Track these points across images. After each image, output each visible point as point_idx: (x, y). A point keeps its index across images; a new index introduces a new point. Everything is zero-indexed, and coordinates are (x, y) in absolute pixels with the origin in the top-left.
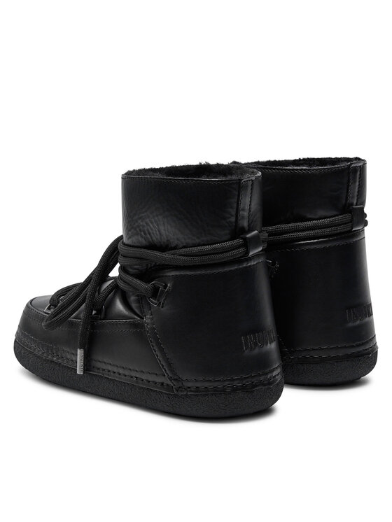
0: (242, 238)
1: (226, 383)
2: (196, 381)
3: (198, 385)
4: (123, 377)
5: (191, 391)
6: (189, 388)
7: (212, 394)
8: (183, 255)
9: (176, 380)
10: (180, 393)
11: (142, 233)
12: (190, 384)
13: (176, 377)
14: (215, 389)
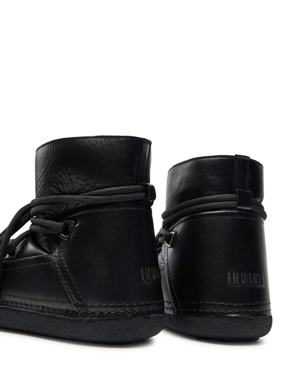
0: (143, 185)
1: (127, 309)
2: (101, 306)
3: (102, 310)
4: (30, 307)
5: (95, 316)
6: (93, 313)
7: (114, 319)
8: (93, 195)
9: (80, 306)
10: (85, 319)
11: (55, 184)
12: (94, 310)
13: (82, 303)
14: (117, 314)
